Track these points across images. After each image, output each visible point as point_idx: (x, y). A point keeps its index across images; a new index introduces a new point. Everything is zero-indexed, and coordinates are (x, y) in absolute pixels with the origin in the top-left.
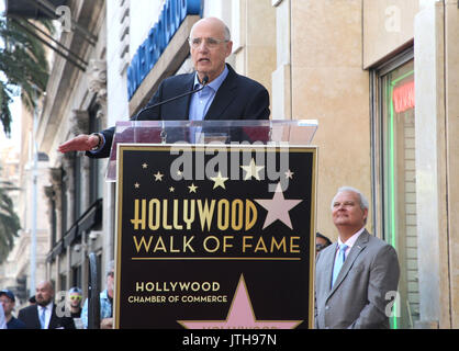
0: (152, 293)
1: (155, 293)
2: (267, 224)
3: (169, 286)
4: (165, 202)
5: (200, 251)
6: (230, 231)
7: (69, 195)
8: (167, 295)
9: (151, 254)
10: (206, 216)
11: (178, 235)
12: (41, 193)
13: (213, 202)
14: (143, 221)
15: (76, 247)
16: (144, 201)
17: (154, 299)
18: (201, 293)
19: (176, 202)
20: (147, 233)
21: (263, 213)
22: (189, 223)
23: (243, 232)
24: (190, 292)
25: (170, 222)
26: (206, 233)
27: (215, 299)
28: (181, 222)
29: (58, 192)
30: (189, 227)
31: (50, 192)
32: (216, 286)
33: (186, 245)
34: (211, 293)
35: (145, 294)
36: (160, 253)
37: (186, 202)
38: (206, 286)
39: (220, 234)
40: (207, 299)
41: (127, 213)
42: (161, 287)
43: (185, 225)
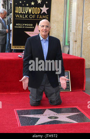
0: (19, 26)
1: (20, 26)
2: (42, 13)
3: (23, 25)
4: (22, 7)
5: (29, 18)
6: (35, 14)
7: (6, 6)
8: (22, 26)
9: (19, 18)
10: (30, 11)
11: (25, 14)
12: (1, 5)
13: (31, 8)
14: (17, 11)
15: (8, 16)
16: (18, 7)
17: (20, 27)
18: (29, 26)
19: (24, 8)
20: (18, 14)
21: (41, 10)
22: (27, 12)
23: (37, 14)
24: (27, 26)
25: (23, 12)
26: (30, 14)
27: (31, 27)
28: (25, 12)
29: (4, 5)
30: (26, 13)
31: (3, 5)
32: (32, 25)
33: (26, 16)
34: (31, 26)
35: (18, 26)
36: (21, 18)
37: (26, 8)
38: (30, 25)
39: (33, 15)
40: (30, 27)
41: (14, 10)
42: (21, 25)
43: (26, 12)
